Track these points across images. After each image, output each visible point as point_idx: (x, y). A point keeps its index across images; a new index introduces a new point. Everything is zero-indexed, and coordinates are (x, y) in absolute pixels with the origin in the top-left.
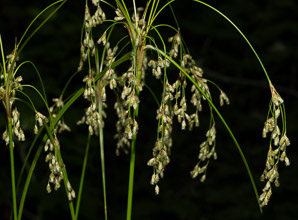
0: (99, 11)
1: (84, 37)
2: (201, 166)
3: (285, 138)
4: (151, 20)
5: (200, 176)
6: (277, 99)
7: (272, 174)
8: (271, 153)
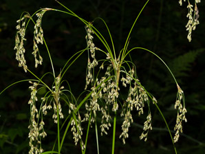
0: (95, 61)
1: (88, 73)
2: (144, 134)
3: (184, 109)
4: (123, 59)
5: (144, 138)
6: (180, 91)
7: (179, 126)
8: (179, 117)
